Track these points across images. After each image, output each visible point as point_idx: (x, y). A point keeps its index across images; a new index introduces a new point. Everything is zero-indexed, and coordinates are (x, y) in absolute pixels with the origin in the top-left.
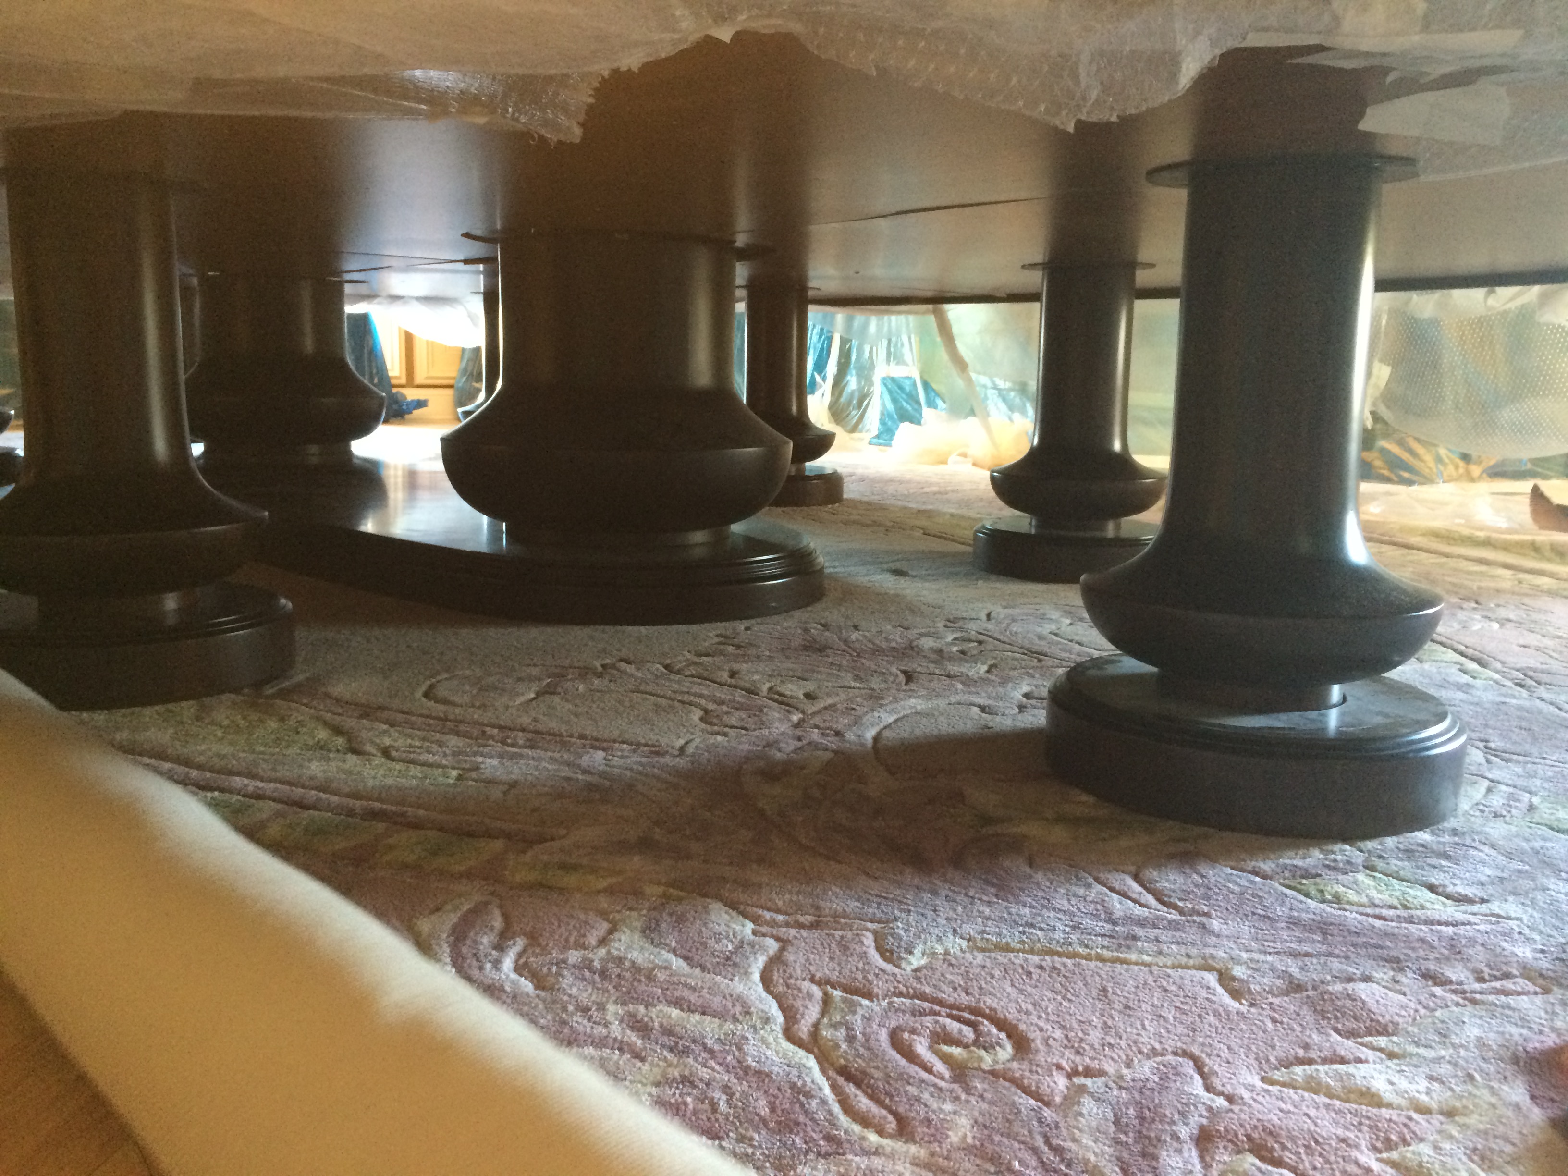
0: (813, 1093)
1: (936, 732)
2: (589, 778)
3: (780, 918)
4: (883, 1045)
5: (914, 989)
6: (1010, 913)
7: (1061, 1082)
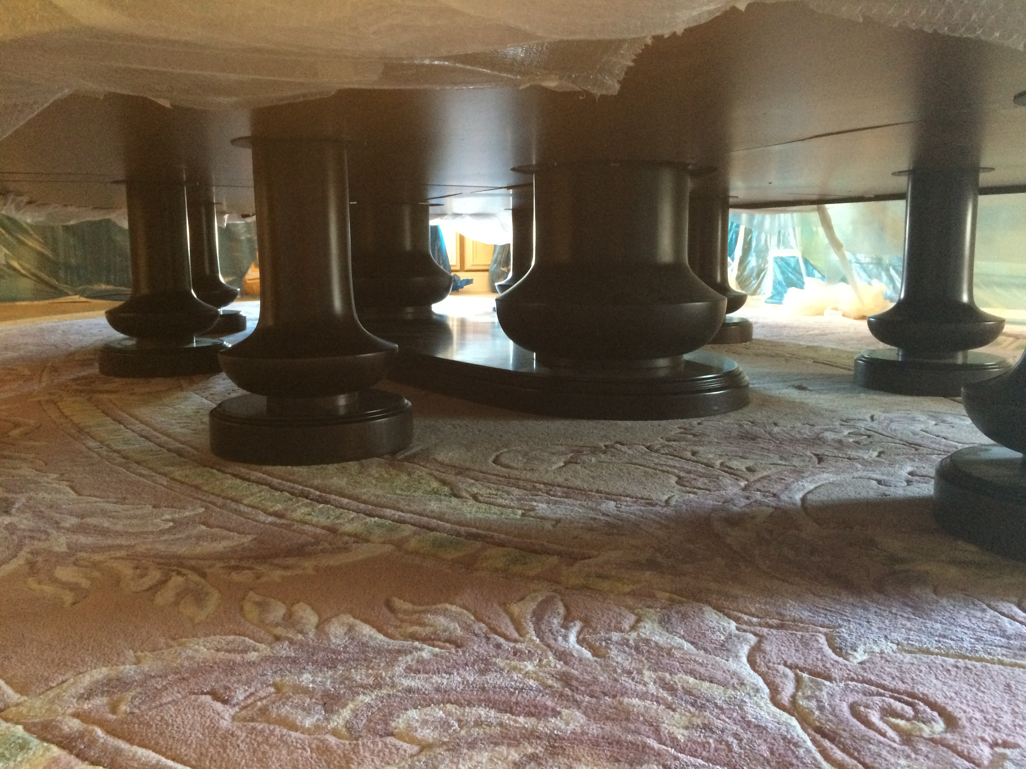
0: (800, 744)
1: (846, 497)
2: (607, 518)
3: (755, 620)
4: (846, 714)
5: (863, 676)
6: (926, 627)
7: (986, 751)
